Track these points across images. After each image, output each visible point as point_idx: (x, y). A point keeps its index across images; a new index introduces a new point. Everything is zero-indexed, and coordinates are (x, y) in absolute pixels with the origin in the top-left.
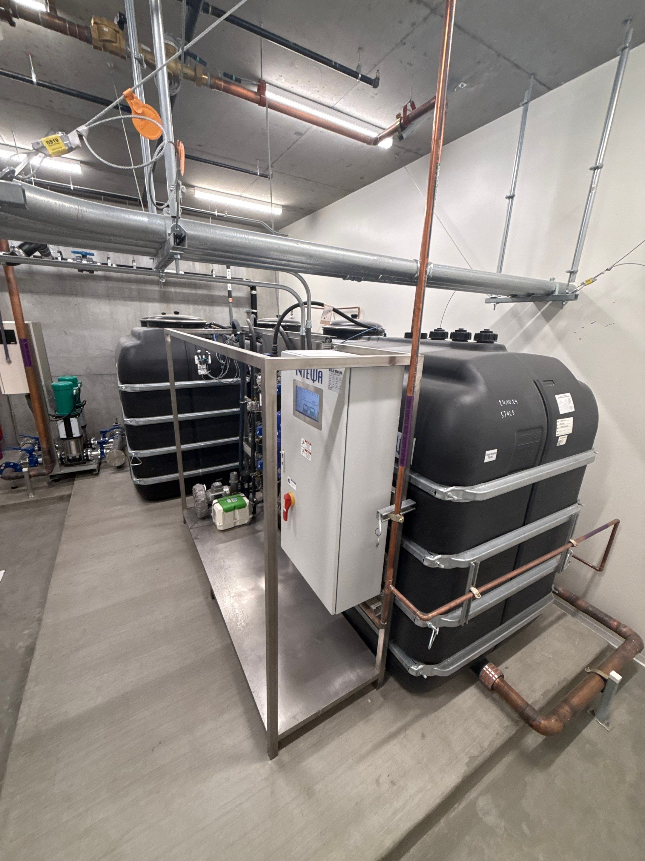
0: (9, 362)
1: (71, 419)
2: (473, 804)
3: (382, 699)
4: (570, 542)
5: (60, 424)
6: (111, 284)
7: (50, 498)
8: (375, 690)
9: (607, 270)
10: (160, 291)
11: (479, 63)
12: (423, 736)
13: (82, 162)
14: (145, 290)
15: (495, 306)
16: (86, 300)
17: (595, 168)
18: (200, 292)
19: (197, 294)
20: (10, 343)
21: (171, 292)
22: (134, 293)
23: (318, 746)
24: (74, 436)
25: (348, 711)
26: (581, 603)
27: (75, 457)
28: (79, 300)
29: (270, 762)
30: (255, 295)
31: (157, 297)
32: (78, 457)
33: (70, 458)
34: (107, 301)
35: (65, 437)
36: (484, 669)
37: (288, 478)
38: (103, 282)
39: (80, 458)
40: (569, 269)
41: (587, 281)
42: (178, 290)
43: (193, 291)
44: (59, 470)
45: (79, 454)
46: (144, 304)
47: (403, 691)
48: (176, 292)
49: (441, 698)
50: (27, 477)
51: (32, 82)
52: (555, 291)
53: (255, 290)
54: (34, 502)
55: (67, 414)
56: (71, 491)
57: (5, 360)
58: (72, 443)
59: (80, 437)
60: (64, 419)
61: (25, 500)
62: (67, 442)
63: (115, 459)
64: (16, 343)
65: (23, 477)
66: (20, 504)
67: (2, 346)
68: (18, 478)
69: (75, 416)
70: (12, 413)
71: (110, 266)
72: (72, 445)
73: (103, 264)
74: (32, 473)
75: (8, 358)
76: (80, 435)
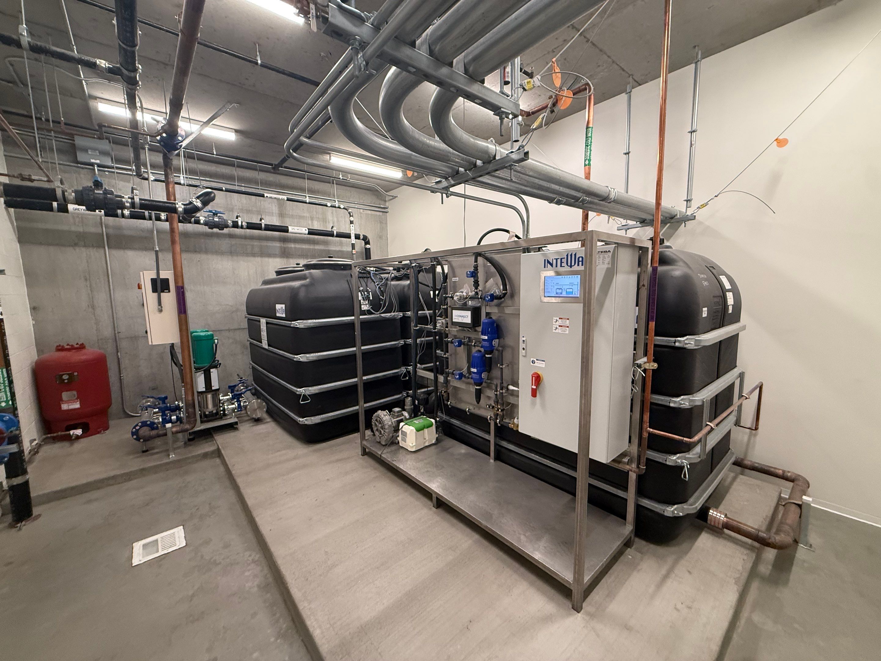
0: (161, 311)
1: (212, 370)
2: (749, 620)
3: (639, 555)
4: (743, 396)
5: (200, 376)
6: (234, 241)
7: (193, 457)
8: (629, 549)
9: (716, 196)
10: (281, 247)
11: (599, 66)
12: (689, 572)
13: (236, 131)
14: (267, 245)
15: (626, 232)
16: (210, 256)
17: (692, 132)
18: (317, 247)
19: (315, 249)
20: (163, 292)
21: (291, 247)
22: (256, 250)
23: (611, 595)
24: (213, 388)
25: (617, 568)
26: (746, 462)
27: (212, 412)
28: (203, 257)
29: (579, 614)
30: (369, 249)
31: (277, 253)
32: (215, 412)
33: (207, 413)
34: (230, 257)
35: (204, 390)
36: (710, 513)
37: (532, 359)
38: (227, 239)
39: (217, 413)
40: (686, 198)
41: (701, 206)
42: (298, 246)
43: (312, 247)
44: (200, 427)
45: (216, 408)
46: (266, 259)
47: (652, 546)
48: (295, 248)
49: (685, 546)
50: (169, 434)
51: (257, 64)
52: (677, 215)
53: (369, 244)
54: (179, 461)
55: (207, 365)
56: (218, 446)
57: (157, 308)
58: (209, 396)
59: (218, 390)
60: (204, 370)
61: (168, 461)
62: (205, 396)
63: (256, 410)
64: (169, 292)
65: (166, 435)
66: (161, 465)
67: (156, 295)
68: (159, 436)
69: (216, 367)
70: (121, 377)
71: (240, 223)
72: (209, 398)
73: (233, 222)
74: (174, 430)
75: (160, 307)
76: (218, 388)
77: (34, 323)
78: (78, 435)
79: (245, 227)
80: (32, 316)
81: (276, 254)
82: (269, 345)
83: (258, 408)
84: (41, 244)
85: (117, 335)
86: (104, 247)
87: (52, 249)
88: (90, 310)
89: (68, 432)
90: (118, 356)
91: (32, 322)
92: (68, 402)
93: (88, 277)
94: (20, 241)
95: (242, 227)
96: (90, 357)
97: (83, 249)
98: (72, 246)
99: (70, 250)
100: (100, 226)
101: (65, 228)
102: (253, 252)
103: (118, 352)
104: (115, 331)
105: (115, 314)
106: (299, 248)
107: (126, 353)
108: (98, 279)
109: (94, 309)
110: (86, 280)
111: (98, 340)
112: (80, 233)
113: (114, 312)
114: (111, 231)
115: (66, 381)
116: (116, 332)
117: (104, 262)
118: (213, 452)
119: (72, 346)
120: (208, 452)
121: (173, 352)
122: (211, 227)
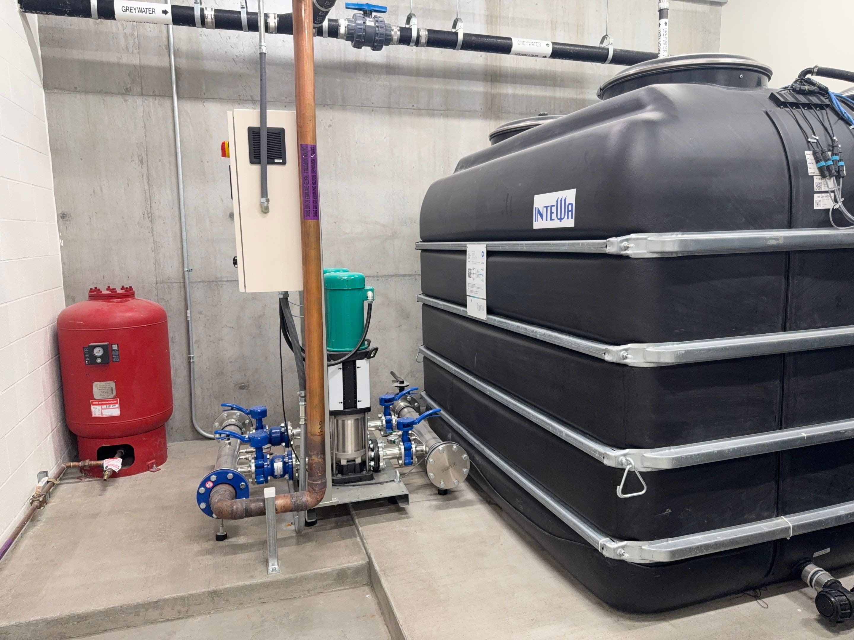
0: (265, 210)
1: (358, 363)
5: (334, 373)
6: (396, 81)
7: (316, 576)
10: (486, 94)
14: (458, 92)
16: (350, 116)
18: (561, 93)
19: (555, 98)
20: (272, 163)
21: (507, 95)
22: (437, 101)
24: (360, 406)
27: (354, 460)
31: (478, 108)
32: (358, 461)
33: (344, 462)
34: (387, 118)
35: (341, 407)
38: (384, 77)
39: (362, 465)
42: (520, 90)
45: (362, 452)
46: (454, 123)
48: (514, 96)
50: (270, 513)
54: (287, 583)
55: (349, 349)
56: (369, 558)
57: (258, 204)
58: (350, 423)
59: (368, 410)
60: (344, 363)
61: (264, 580)
62: (340, 422)
63: (447, 469)
64: (284, 163)
65: (262, 512)
66: (251, 588)
67: (256, 169)
68: (248, 513)
69: (367, 355)
70: (190, 358)
71: (414, 34)
72: (349, 428)
73: (402, 29)
74: (280, 502)
75: (264, 200)
76: (369, 406)
77: (62, 245)
78: (114, 471)
79: (423, 40)
80: (59, 231)
81: (476, 111)
82: (490, 311)
83: (450, 466)
84: (75, 90)
85: (186, 273)
86: (172, 97)
87: (92, 99)
88: (147, 223)
89: (100, 462)
90: (187, 317)
91: (59, 243)
92: (102, 402)
93: (145, 159)
94: (46, 86)
95: (417, 43)
96: (139, 315)
97: (139, 100)
98: (122, 94)
99: (118, 100)
100: (166, 51)
101: (112, 57)
102: (431, 108)
103: (187, 309)
104: (183, 267)
105: (184, 233)
106: (523, 95)
107: (200, 313)
108: (160, 160)
109: (151, 221)
110: (141, 162)
111: (157, 283)
112: (135, 66)
113: (184, 229)
114: (183, 63)
115: (99, 361)
116: (186, 269)
117: (171, 128)
118: (357, 571)
119: (114, 290)
120: (348, 568)
121: (285, 311)
122: (358, 45)
